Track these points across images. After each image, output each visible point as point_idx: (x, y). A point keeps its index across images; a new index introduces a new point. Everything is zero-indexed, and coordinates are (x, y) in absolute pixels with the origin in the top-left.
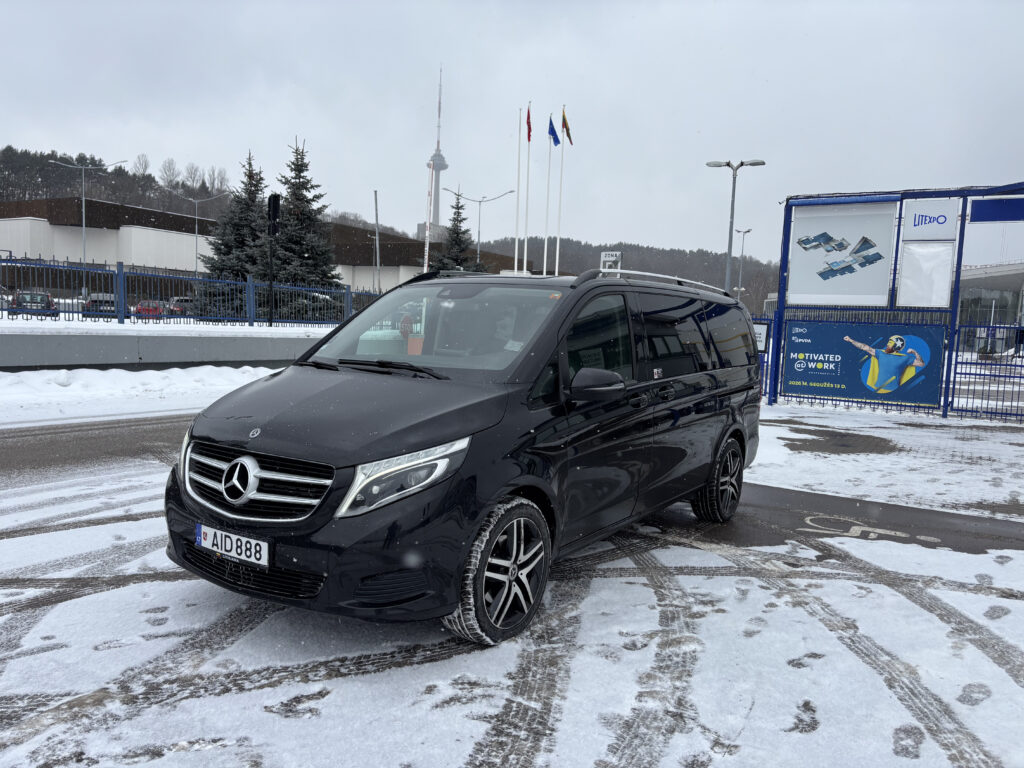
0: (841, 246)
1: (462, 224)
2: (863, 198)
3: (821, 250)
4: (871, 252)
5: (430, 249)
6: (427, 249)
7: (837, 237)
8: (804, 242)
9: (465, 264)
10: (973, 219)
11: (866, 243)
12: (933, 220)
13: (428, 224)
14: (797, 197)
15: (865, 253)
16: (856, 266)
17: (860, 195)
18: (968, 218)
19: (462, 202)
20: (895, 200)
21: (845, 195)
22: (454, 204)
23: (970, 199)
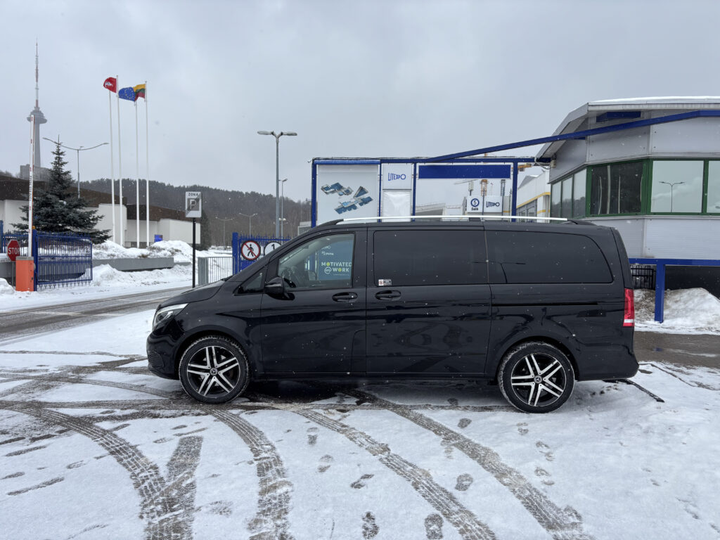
0: (348, 192)
1: (63, 167)
2: (358, 162)
3: (336, 194)
4: (366, 196)
5: (34, 187)
6: (31, 186)
7: (345, 186)
8: (325, 189)
9: (67, 199)
10: (420, 177)
11: (362, 191)
12: (399, 177)
13: (31, 166)
14: (319, 159)
15: (362, 197)
16: (358, 205)
17: (357, 159)
18: (417, 176)
19: (62, 149)
20: (377, 164)
21: (348, 159)
22: (55, 151)
23: (418, 164)
